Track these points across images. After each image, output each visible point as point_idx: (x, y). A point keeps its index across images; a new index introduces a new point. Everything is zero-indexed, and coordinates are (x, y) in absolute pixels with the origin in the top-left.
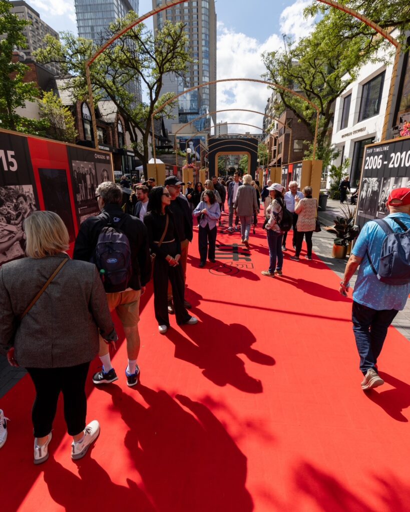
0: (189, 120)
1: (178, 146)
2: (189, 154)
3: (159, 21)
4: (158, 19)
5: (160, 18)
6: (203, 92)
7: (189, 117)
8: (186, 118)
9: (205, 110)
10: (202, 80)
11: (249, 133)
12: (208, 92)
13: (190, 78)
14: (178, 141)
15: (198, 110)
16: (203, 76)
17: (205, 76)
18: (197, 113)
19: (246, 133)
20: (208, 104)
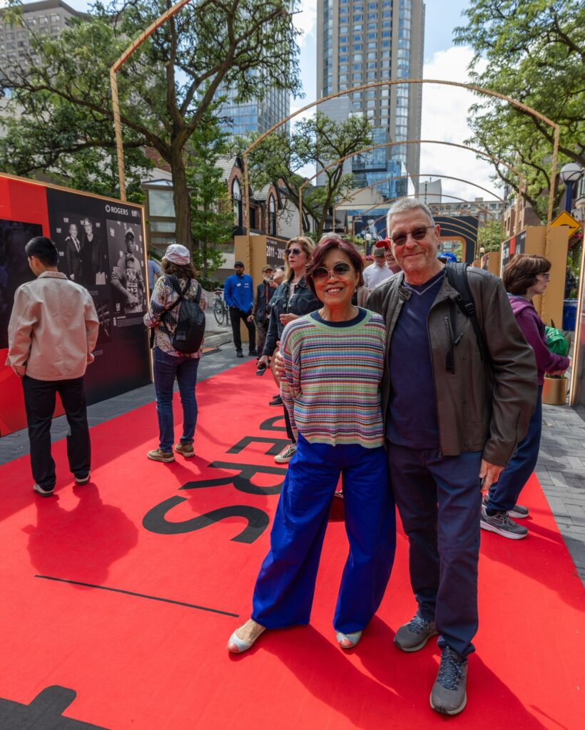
0: (369, 182)
1: (350, 226)
2: (368, 241)
3: (327, 25)
4: (325, 23)
5: (327, 21)
6: (397, 132)
7: (370, 176)
8: (365, 178)
9: (399, 163)
10: (395, 112)
11: (482, 199)
12: (405, 133)
13: (375, 112)
14: (350, 218)
15: (386, 164)
16: (397, 107)
17: (401, 107)
18: (385, 170)
19: (476, 199)
20: (405, 152)
